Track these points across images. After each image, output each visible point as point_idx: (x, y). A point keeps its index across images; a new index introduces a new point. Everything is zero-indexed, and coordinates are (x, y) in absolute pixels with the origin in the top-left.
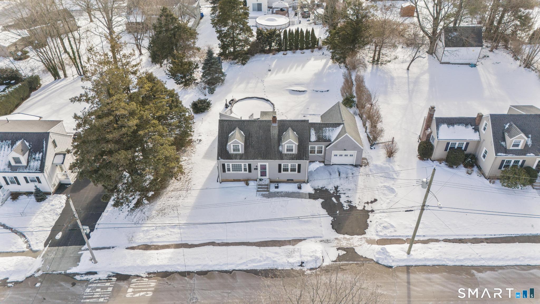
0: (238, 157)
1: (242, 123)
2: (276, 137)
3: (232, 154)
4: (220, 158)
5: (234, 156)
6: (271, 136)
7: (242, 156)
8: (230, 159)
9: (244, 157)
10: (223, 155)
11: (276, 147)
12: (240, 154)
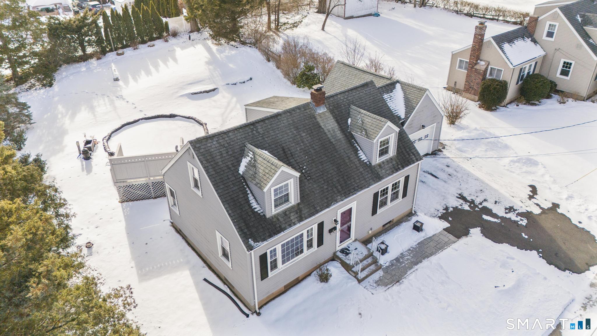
0: (293, 217)
1: (252, 130)
2: (339, 134)
3: (276, 216)
4: (251, 242)
5: (281, 219)
6: (329, 136)
7: (301, 211)
8: (279, 232)
9: (305, 211)
10: (254, 230)
11: (353, 157)
12: (292, 207)
